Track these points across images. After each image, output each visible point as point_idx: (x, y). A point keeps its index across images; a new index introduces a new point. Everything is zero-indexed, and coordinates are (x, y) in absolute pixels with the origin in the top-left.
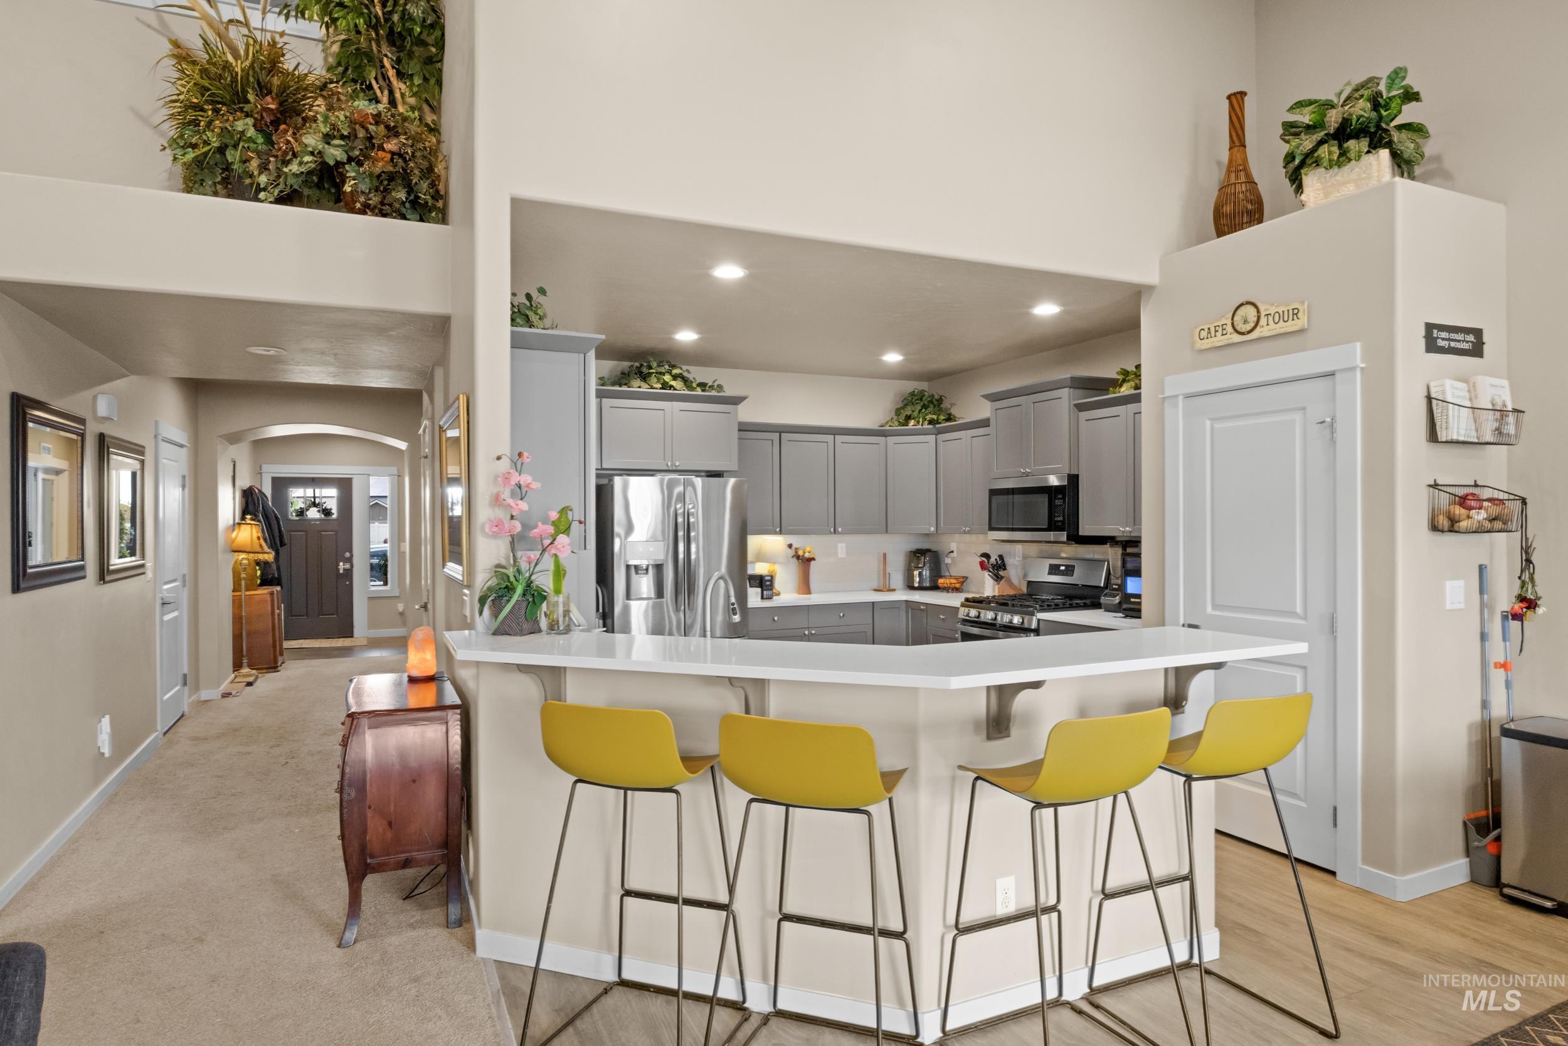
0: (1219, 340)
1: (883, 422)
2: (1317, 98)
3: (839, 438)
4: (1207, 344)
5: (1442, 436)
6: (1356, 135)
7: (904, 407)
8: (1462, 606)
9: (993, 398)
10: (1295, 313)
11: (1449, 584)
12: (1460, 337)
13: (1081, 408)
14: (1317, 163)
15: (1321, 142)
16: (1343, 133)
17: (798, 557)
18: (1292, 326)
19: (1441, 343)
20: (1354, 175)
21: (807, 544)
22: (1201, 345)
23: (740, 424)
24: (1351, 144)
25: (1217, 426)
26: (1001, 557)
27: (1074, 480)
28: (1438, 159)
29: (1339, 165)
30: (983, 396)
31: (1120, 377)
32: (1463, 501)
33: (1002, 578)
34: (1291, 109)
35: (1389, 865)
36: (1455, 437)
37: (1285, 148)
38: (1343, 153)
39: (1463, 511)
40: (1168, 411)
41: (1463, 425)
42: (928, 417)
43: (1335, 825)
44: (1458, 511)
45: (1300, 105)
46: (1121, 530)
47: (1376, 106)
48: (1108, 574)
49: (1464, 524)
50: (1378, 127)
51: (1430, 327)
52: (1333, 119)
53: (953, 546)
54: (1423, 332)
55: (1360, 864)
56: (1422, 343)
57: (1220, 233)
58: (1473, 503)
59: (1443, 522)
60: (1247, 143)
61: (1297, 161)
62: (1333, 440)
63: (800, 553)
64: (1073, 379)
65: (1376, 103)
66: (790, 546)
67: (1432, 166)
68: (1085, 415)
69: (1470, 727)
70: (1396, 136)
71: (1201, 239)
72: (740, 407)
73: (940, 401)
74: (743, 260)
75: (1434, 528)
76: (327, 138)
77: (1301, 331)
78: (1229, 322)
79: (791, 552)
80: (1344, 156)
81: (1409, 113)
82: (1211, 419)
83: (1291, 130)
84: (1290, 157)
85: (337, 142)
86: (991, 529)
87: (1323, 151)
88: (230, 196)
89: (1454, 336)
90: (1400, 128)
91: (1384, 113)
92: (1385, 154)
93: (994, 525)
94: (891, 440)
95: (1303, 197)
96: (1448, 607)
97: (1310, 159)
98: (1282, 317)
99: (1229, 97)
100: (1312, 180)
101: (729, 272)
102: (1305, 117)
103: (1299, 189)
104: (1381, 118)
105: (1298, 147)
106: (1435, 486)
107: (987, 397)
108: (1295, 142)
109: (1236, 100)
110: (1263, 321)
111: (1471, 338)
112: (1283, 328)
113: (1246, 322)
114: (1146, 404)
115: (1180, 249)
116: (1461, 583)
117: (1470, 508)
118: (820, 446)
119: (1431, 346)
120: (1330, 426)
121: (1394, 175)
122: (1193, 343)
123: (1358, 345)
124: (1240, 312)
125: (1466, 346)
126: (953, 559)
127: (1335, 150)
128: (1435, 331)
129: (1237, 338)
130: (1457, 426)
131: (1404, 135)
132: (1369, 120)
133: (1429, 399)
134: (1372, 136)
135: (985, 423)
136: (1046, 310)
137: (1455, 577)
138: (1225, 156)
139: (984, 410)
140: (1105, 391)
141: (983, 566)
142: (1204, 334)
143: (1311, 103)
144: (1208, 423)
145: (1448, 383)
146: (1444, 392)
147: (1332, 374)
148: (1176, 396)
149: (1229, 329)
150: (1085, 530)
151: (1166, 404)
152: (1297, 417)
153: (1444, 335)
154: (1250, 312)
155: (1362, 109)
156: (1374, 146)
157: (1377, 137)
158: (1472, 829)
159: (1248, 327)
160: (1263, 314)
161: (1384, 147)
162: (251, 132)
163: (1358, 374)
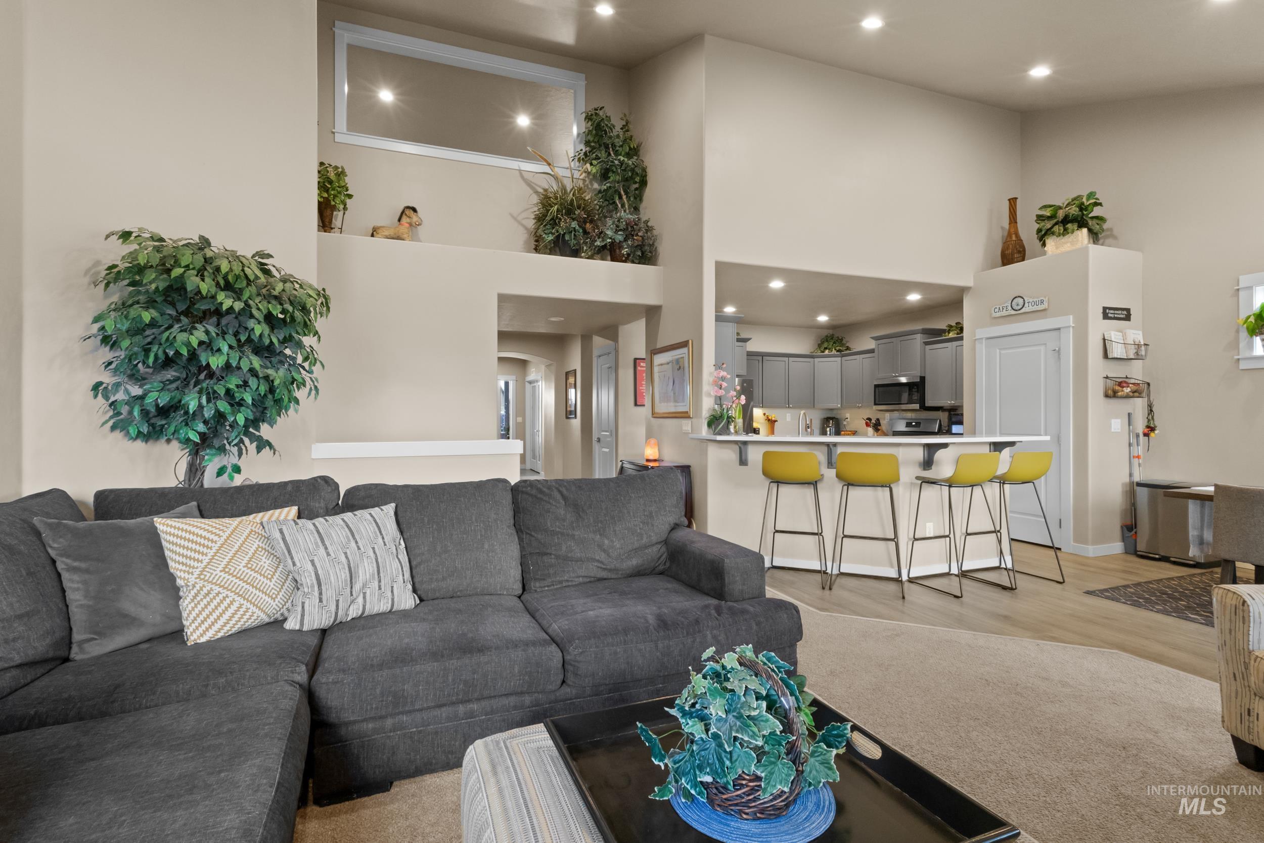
0: (1004, 313)
1: (812, 350)
2: (1053, 204)
3: (791, 359)
4: (998, 315)
5: (1110, 356)
6: (1072, 221)
7: (823, 343)
8: (1119, 431)
9: (876, 339)
10: (1042, 302)
11: (1113, 421)
12: (1120, 312)
13: (926, 343)
14: (1053, 233)
15: (1056, 224)
16: (1066, 221)
17: (769, 420)
18: (1040, 307)
19: (1110, 315)
20: (1070, 240)
21: (773, 414)
22: (994, 315)
23: (748, 352)
24: (1069, 226)
25: (1003, 352)
26: (878, 420)
27: (923, 379)
28: (1111, 230)
29: (1064, 235)
30: (872, 338)
31: (947, 328)
32: (1120, 384)
33: (879, 430)
34: (1040, 209)
35: (1085, 542)
36: (1116, 356)
37: (1037, 226)
38: (1065, 230)
39: (1119, 388)
40: (978, 346)
41: (1119, 351)
42: (837, 348)
43: (1060, 527)
44: (1117, 388)
45: (1045, 207)
46: (948, 402)
47: (1081, 209)
48: (940, 425)
49: (1120, 394)
50: (1082, 218)
51: (1105, 309)
52: (1061, 214)
53: (848, 415)
54: (1102, 311)
55: (1072, 543)
56: (1101, 316)
57: (1004, 264)
58: (1125, 385)
59: (1110, 392)
60: (1018, 221)
61: (1043, 232)
62: (1059, 358)
63: (770, 418)
64: (923, 330)
65: (1082, 207)
66: (764, 414)
67: (1108, 233)
68: (928, 347)
69: (1123, 484)
70: (1090, 222)
71: (994, 266)
72: (748, 343)
73: (842, 340)
74: (785, 279)
75: (1107, 396)
76: (616, 232)
77: (1045, 310)
78: (1010, 305)
79: (765, 417)
80: (1066, 232)
81: (1097, 211)
82: (1000, 349)
83: (1040, 218)
84: (1039, 231)
85: (620, 233)
86: (875, 404)
87: (1056, 228)
88: (561, 256)
89: (1116, 312)
90: (1092, 218)
91: (1085, 213)
92: (1085, 230)
93: (877, 402)
94: (817, 360)
95: (1046, 249)
96: (1113, 430)
97: (1049, 232)
98: (1035, 303)
99: (1009, 200)
100: (1051, 242)
101: (777, 284)
102: (1048, 213)
103: (1044, 245)
104: (1083, 214)
105: (1044, 226)
106: (1107, 377)
107: (873, 338)
108: (1042, 224)
109: (1013, 202)
110: (1026, 305)
111: (1125, 312)
112: (1035, 308)
113: (1018, 305)
114: (966, 342)
115: (983, 270)
116: (1119, 421)
117: (1123, 387)
118: (781, 363)
119: (1106, 316)
120: (1058, 352)
121: (1089, 242)
122: (991, 314)
123: (1071, 316)
124: (1015, 301)
125: (1122, 316)
126: (848, 422)
127: (1062, 228)
128: (1107, 311)
129: (1013, 312)
130: (1117, 351)
131: (1095, 221)
132: (1078, 215)
133: (1104, 340)
134: (1079, 222)
135: (872, 351)
136: (914, 297)
137: (1116, 418)
138: (1007, 226)
139: (872, 345)
140: (940, 335)
141: (867, 425)
142: (996, 310)
143: (1050, 206)
144: (998, 351)
145: (1113, 333)
146: (1111, 337)
147: (1059, 329)
148: (982, 339)
149: (1010, 308)
150: (929, 403)
151: (977, 342)
152: (1042, 348)
153: (1112, 312)
154: (1020, 301)
155: (1074, 210)
156: (1080, 226)
157: (1081, 223)
158: (1125, 529)
159: (1019, 307)
160: (1026, 302)
161: (1085, 227)
162: (577, 228)
163: (1071, 329)
